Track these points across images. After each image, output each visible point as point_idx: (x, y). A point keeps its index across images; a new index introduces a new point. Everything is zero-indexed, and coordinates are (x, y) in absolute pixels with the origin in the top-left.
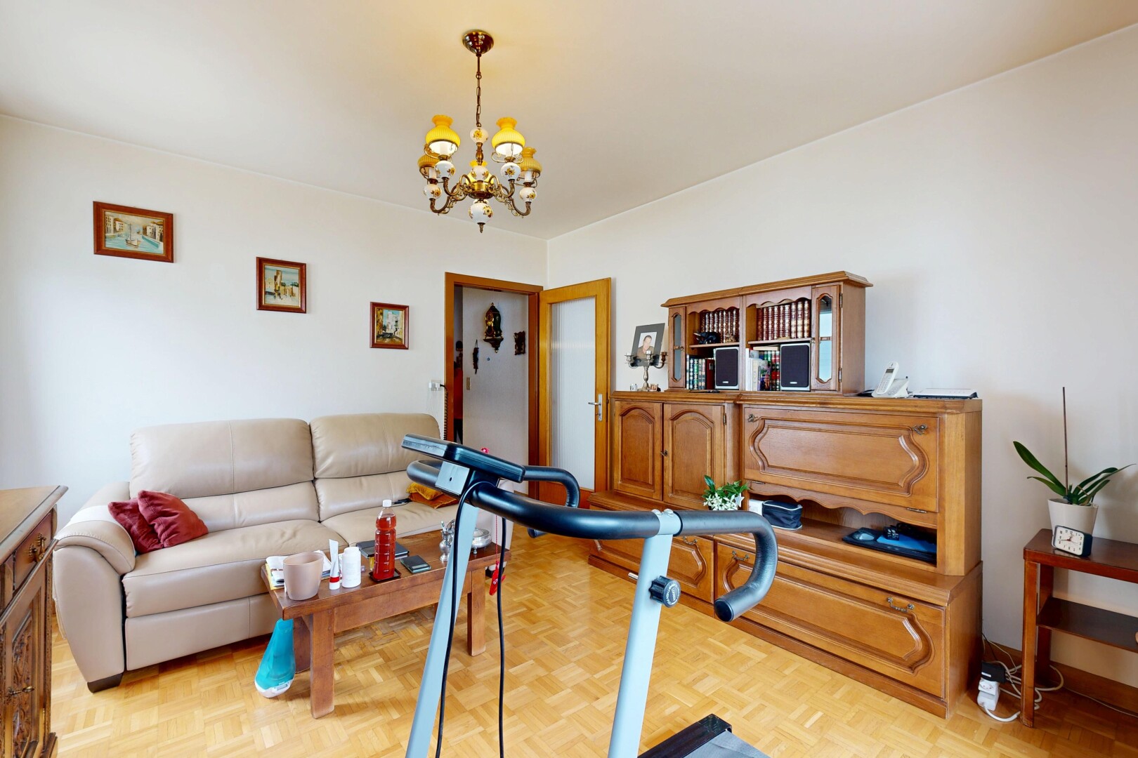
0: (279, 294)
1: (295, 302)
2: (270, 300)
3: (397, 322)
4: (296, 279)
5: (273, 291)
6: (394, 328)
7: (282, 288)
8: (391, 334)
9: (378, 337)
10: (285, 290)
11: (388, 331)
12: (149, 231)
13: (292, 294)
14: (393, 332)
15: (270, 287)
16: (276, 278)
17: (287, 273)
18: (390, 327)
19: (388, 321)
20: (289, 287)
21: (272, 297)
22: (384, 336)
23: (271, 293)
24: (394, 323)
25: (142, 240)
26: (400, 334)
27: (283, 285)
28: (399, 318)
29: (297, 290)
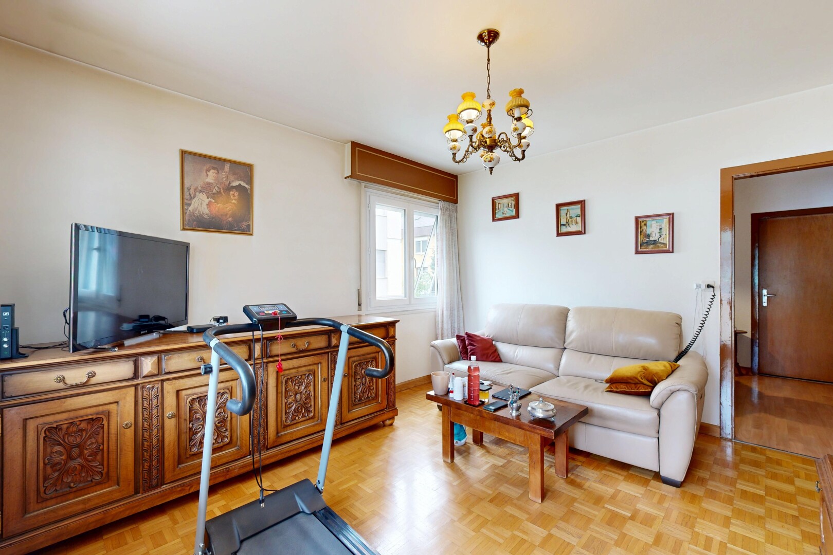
0: (569, 225)
1: (578, 228)
2: (564, 229)
3: (661, 229)
4: (579, 212)
5: (565, 223)
6: (658, 235)
7: (570, 220)
8: (655, 241)
9: (641, 245)
10: (572, 221)
11: (651, 239)
12: (510, 205)
13: (577, 223)
14: (656, 238)
15: (563, 221)
16: (566, 214)
17: (572, 209)
18: (654, 235)
19: (651, 230)
20: (574, 219)
21: (564, 227)
22: (648, 244)
23: (564, 225)
24: (658, 231)
25: (508, 210)
26: (666, 239)
27: (571, 218)
28: (663, 226)
29: (579, 219)
